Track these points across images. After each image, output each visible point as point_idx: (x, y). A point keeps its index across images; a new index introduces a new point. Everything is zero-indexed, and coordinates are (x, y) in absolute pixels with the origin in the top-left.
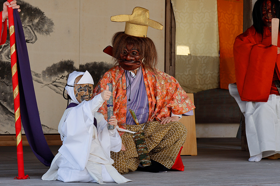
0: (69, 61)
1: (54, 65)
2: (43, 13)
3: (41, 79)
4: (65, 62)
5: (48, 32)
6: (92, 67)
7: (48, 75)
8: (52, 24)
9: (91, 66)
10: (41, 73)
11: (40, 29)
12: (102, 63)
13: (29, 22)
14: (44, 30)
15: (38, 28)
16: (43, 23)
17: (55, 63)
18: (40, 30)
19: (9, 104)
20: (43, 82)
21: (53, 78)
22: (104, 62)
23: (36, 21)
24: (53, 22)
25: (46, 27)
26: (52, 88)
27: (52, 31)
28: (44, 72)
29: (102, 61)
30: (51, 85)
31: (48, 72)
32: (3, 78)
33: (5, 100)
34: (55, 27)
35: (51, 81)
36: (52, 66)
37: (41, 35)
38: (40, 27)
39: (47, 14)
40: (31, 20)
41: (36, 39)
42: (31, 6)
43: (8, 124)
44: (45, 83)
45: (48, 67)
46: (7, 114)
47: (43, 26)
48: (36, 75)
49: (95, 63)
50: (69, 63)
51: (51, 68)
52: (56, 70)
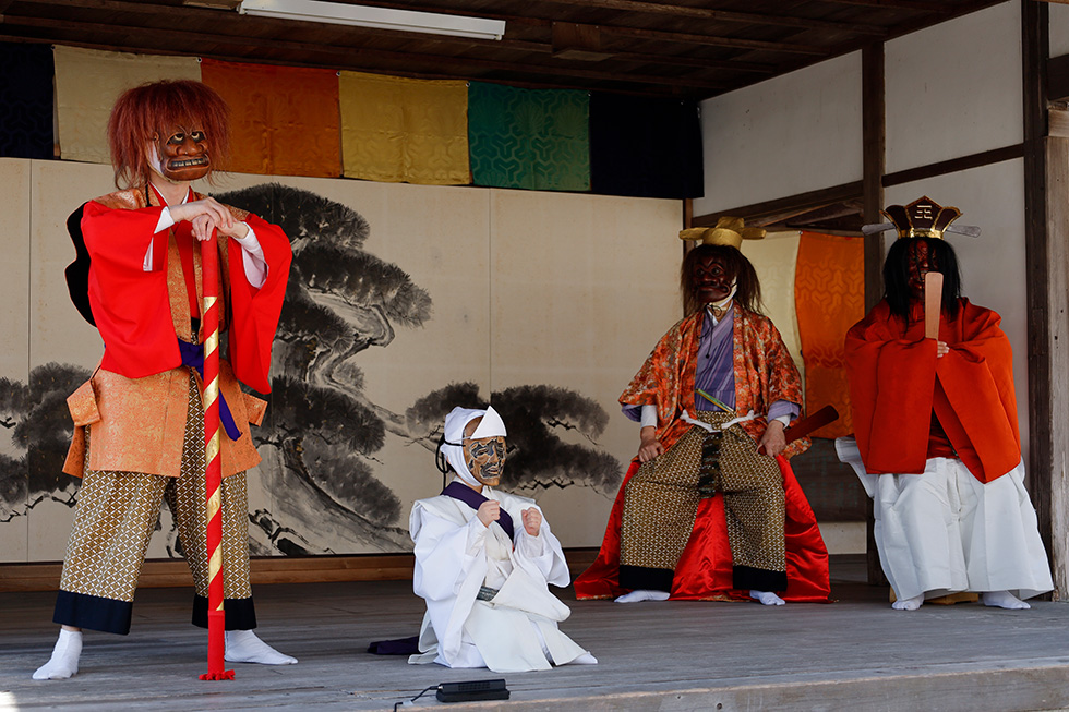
0: (466, 385)
1: (434, 395)
2: (407, 277)
3: (405, 428)
4: (458, 387)
5: (418, 319)
6: (520, 397)
7: (420, 416)
8: (428, 301)
9: (518, 394)
10: (403, 414)
11: (400, 313)
12: (542, 388)
13: (375, 297)
14: (410, 314)
15: (397, 310)
16: (408, 299)
17: (436, 391)
18: (401, 316)
19: (332, 486)
20: (409, 434)
21: (432, 426)
22: (547, 385)
23: (392, 295)
24: (430, 296)
25: (414, 308)
26: (430, 447)
27: (428, 318)
28: (410, 411)
29: (542, 384)
30: (428, 440)
31: (420, 411)
32: (318, 426)
33: (323, 477)
34: (435, 308)
35: (426, 430)
36: (429, 397)
37: (404, 327)
38: (399, 309)
39: (416, 279)
40: (380, 294)
41: (392, 336)
42: (380, 261)
43: (330, 531)
44: (414, 435)
45: (420, 400)
46: (327, 508)
47: (408, 305)
48: (394, 418)
49: (526, 388)
50: (468, 390)
51: (426, 400)
52: (438, 406)
